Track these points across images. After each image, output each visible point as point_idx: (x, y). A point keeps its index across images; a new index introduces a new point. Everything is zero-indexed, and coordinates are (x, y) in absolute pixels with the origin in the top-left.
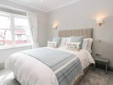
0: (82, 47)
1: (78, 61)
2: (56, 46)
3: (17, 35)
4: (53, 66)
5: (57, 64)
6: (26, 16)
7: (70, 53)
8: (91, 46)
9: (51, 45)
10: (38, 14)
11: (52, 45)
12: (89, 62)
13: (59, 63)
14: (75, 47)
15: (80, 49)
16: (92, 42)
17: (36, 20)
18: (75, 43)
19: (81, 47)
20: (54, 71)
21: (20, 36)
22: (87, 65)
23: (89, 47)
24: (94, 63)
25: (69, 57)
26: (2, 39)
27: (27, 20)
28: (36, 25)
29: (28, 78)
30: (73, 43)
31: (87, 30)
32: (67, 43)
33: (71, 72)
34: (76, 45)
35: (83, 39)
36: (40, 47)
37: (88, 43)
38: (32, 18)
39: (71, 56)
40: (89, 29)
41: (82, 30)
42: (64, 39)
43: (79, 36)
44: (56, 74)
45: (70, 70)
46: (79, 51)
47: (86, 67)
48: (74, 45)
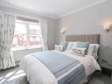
0: (88, 53)
1: (82, 68)
2: (63, 50)
3: (32, 37)
4: (56, 73)
5: (60, 71)
6: (39, 23)
7: (75, 59)
8: (97, 52)
9: (57, 49)
10: (48, 21)
11: (59, 49)
12: (94, 68)
13: (62, 69)
14: (80, 53)
15: (85, 54)
16: (98, 48)
17: (46, 26)
18: (80, 49)
19: (86, 52)
20: (56, 78)
21: (35, 38)
22: (92, 71)
23: (95, 52)
24: (100, 69)
25: (74, 63)
26: (22, 40)
27: (39, 26)
28: (46, 31)
29: (34, 81)
30: (78, 49)
31: (93, 35)
32: (73, 48)
33: (74, 79)
34: (81, 51)
35: (89, 45)
36: (49, 50)
37: (95, 48)
38: (44, 25)
39: (75, 62)
40: (96, 35)
41: (89, 36)
42: (70, 43)
43: (85, 42)
44: (58, 81)
45: (73, 77)
46: (84, 57)
47: (91, 73)
48: (79, 50)
